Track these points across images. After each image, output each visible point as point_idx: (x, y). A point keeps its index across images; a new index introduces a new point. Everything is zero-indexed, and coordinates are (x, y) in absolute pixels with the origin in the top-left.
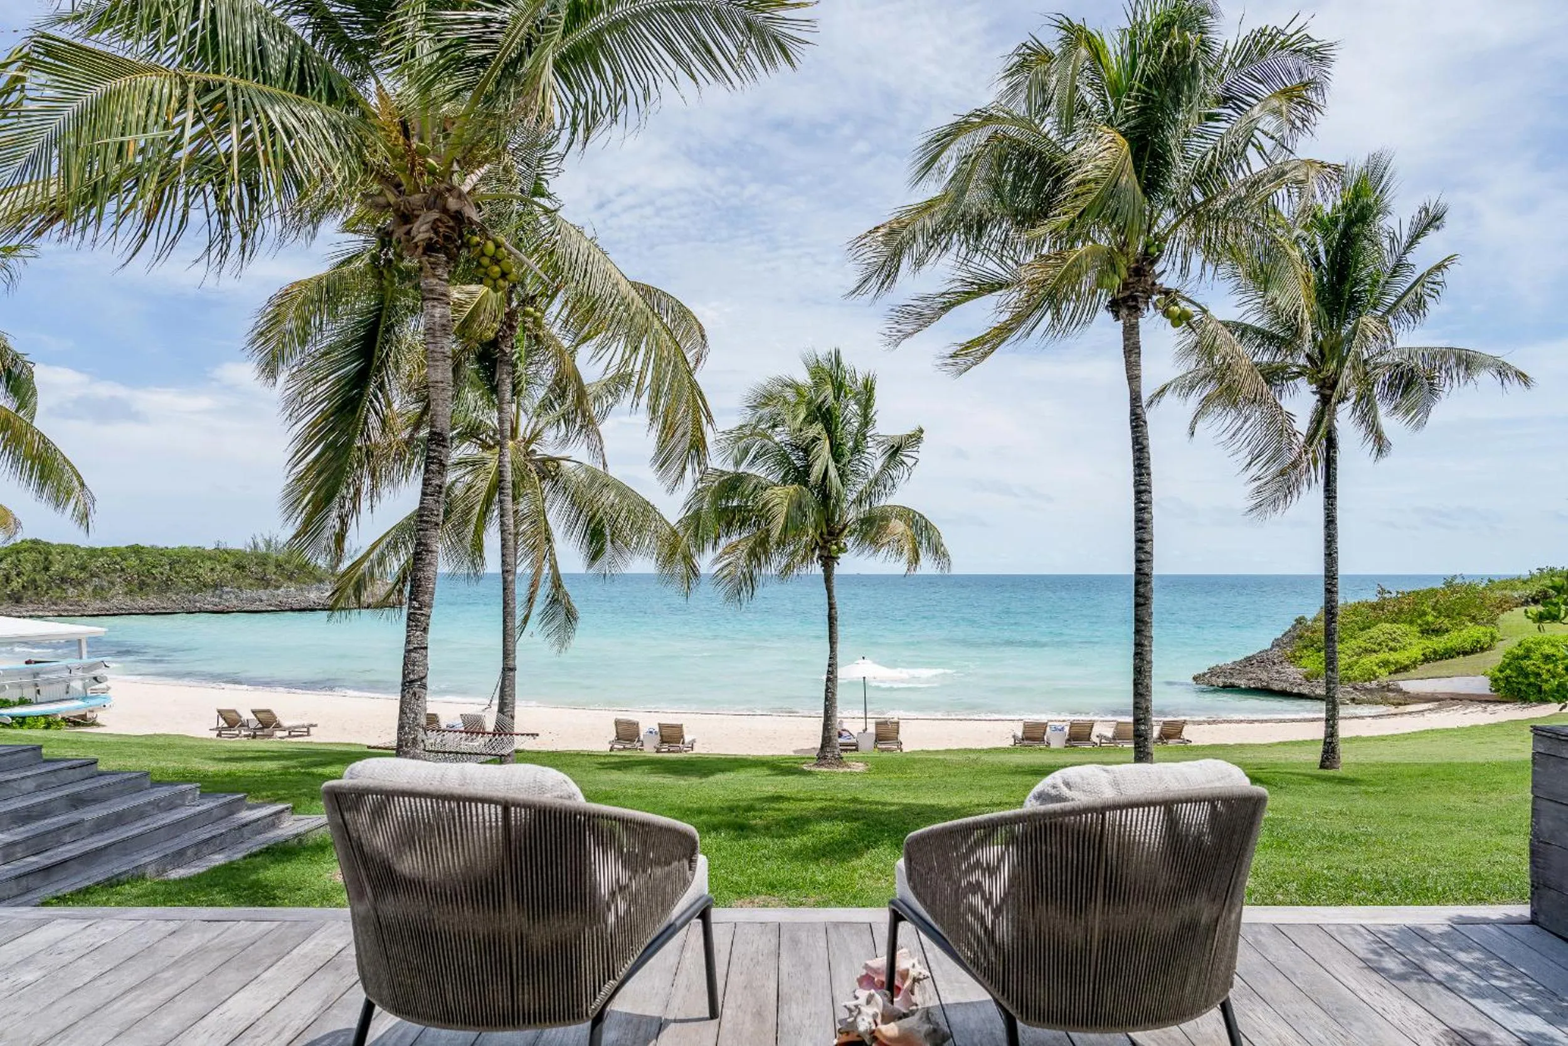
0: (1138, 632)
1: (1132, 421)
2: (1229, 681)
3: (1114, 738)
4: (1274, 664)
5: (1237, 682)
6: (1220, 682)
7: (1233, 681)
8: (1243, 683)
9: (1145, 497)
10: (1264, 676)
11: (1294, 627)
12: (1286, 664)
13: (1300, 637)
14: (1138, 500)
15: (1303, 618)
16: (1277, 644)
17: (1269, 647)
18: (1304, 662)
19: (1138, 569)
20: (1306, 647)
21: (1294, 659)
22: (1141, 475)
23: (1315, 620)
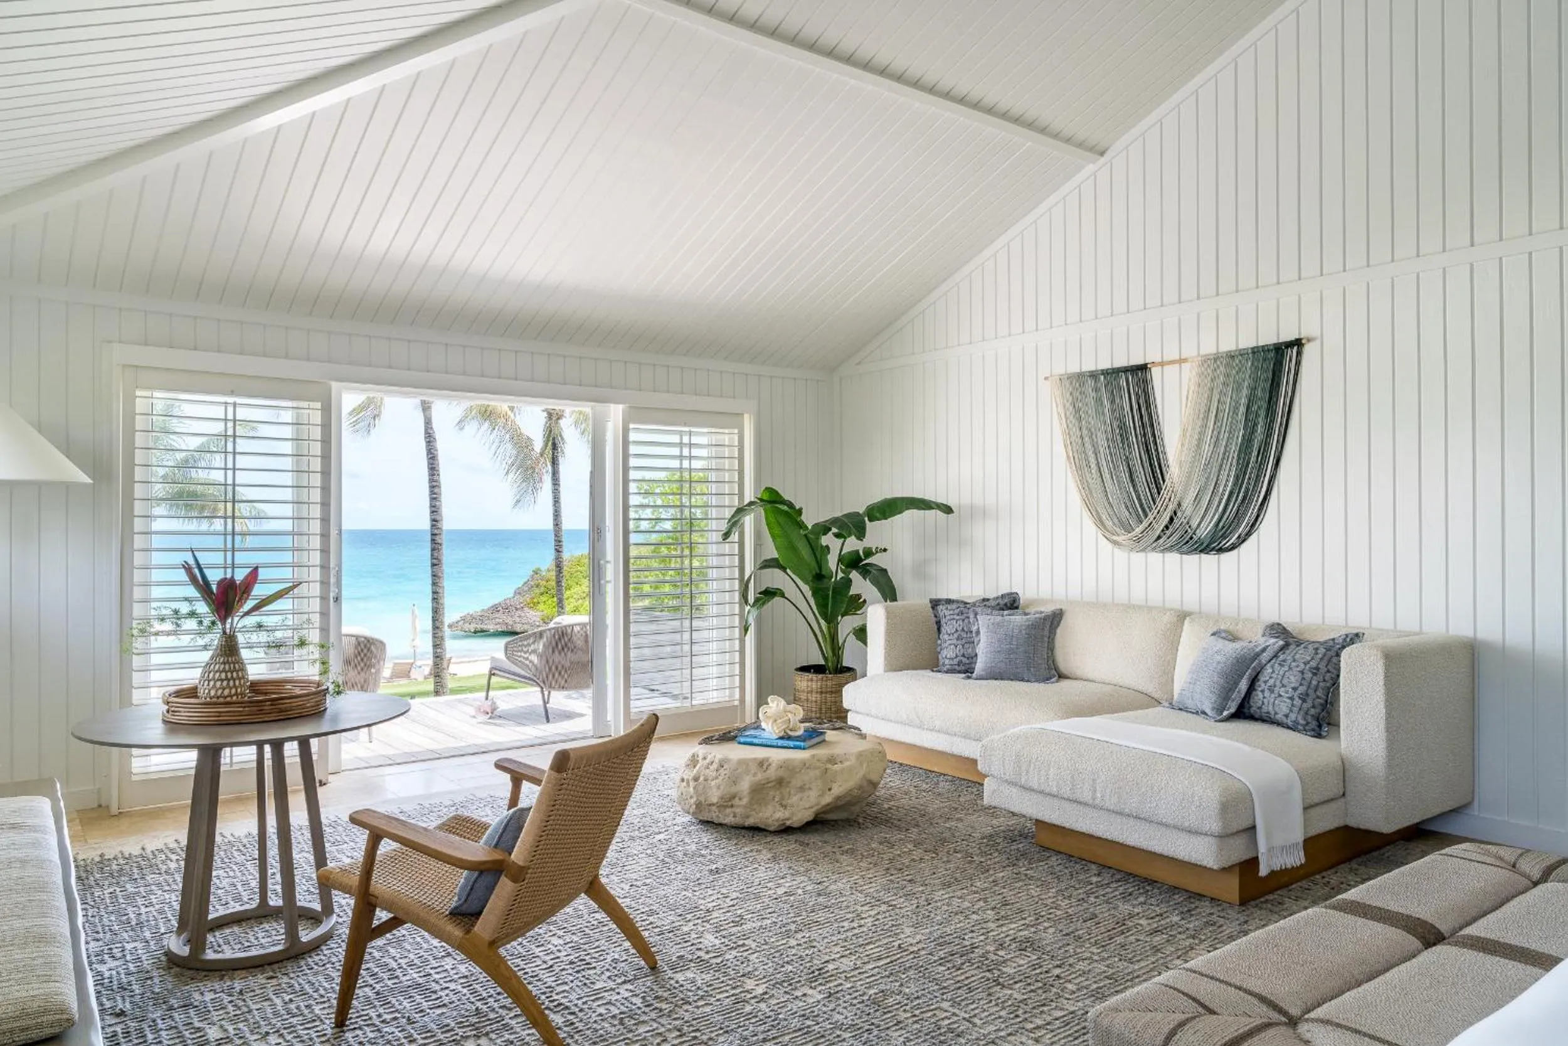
0: (434, 584)
1: (425, 438)
2: (479, 627)
3: (391, 678)
4: (517, 609)
5: (485, 627)
6: (472, 627)
7: (482, 626)
8: (491, 628)
9: (436, 490)
10: (509, 621)
11: (532, 577)
12: (526, 609)
13: (538, 586)
14: (432, 492)
15: (539, 569)
16: (518, 592)
17: (511, 595)
18: (541, 607)
19: (433, 526)
20: (542, 594)
21: (534, 605)
22: (434, 475)
23: (549, 570)
